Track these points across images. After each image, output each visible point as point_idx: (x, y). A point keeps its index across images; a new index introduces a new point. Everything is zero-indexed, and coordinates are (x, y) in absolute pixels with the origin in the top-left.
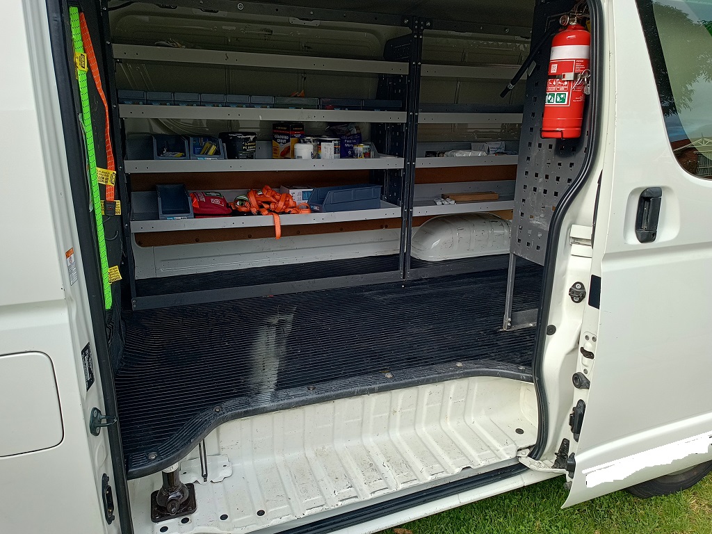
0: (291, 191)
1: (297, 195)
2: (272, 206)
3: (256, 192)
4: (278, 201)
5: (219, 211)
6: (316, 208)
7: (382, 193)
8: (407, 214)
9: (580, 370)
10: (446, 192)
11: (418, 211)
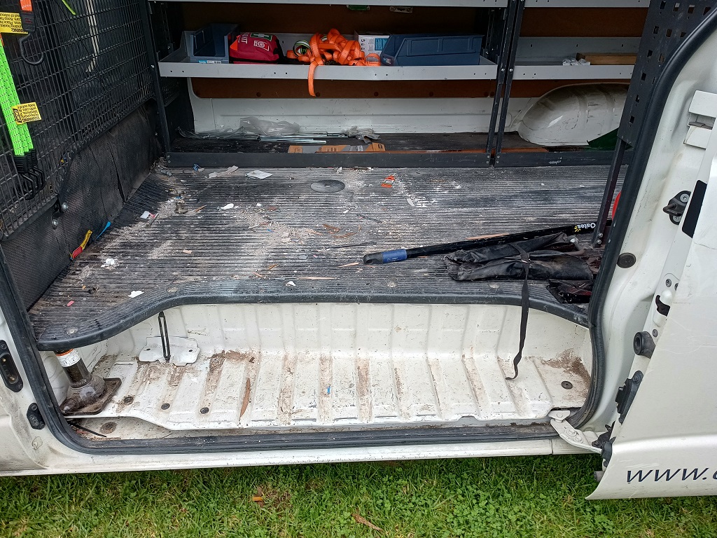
0: (361, 37)
1: (368, 43)
2: (335, 56)
3: (321, 37)
4: (342, 49)
5: (262, 57)
6: (388, 61)
7: (483, 46)
8: (505, 76)
9: (648, 328)
10: (582, 51)
11: (522, 73)
